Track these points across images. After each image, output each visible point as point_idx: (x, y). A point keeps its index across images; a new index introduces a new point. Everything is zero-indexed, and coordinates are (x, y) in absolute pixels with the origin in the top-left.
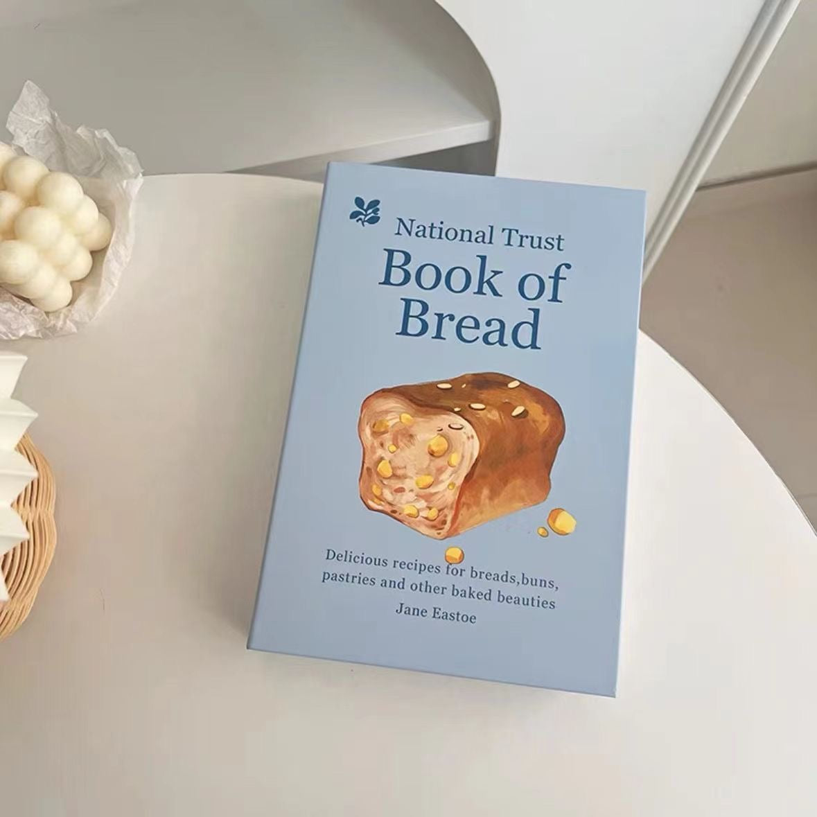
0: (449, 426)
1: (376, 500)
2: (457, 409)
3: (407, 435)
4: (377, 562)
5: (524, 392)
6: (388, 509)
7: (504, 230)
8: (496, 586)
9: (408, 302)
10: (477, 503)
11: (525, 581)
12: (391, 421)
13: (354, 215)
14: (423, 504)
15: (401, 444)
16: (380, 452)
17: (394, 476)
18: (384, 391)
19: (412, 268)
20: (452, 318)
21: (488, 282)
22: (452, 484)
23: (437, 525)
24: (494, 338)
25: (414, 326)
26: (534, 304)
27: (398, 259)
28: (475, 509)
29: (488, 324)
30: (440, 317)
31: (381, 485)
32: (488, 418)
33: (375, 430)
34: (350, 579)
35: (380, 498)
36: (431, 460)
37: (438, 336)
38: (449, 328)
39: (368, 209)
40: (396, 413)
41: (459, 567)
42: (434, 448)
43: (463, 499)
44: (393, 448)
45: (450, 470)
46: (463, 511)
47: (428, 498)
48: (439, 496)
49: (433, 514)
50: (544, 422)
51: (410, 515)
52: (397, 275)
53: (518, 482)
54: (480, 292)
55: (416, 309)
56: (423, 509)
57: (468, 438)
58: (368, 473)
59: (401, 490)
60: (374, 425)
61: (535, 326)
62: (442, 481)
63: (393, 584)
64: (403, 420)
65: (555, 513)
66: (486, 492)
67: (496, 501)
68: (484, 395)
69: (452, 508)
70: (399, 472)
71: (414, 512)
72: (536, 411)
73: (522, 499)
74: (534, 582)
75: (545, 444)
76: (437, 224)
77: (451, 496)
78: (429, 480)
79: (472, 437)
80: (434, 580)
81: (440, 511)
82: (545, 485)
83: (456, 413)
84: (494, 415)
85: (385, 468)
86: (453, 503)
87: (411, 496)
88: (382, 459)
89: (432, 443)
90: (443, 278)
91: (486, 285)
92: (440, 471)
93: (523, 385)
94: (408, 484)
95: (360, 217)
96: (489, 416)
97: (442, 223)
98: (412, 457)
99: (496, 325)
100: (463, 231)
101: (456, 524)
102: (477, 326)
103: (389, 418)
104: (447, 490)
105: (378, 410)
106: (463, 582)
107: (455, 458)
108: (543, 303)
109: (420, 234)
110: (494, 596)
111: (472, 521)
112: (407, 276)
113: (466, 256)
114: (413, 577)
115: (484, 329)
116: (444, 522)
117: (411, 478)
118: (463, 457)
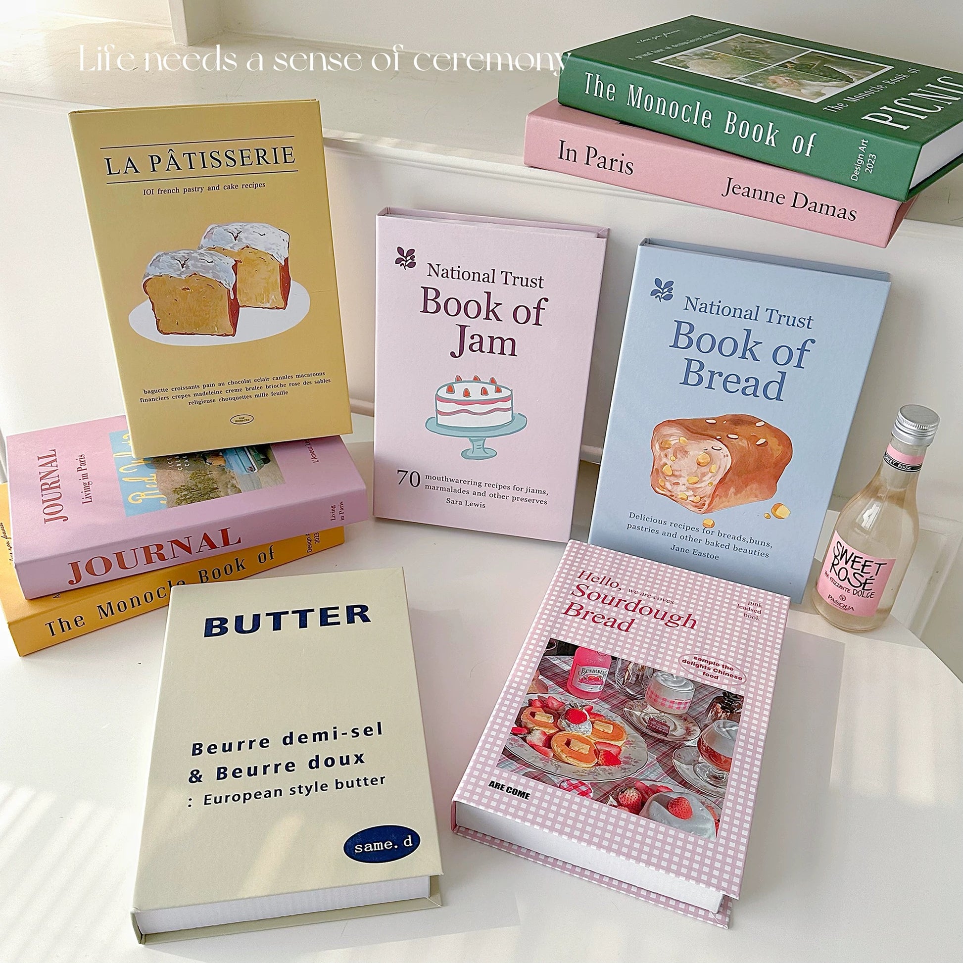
0: (712, 448)
1: (660, 488)
2: (718, 437)
3: (683, 451)
4: (660, 522)
5: (767, 430)
6: (668, 494)
7: (767, 309)
8: (733, 542)
9: (690, 361)
10: (726, 495)
11: (752, 541)
12: (673, 441)
13: (654, 293)
14: (691, 493)
15: (678, 456)
16: (664, 460)
17: (673, 475)
18: (669, 421)
19: (694, 336)
20: (721, 375)
21: (750, 350)
22: (711, 483)
23: (699, 506)
24: (749, 391)
25: (693, 378)
26: (783, 369)
27: (685, 329)
28: (724, 499)
29: (747, 380)
30: (712, 373)
31: (664, 479)
32: (739, 445)
33: (662, 446)
34: (644, 529)
35: (663, 487)
36: (698, 468)
37: (710, 387)
38: (718, 381)
39: (665, 288)
40: (676, 437)
41: (711, 530)
42: (701, 461)
43: (717, 493)
44: (673, 458)
45: (710, 474)
46: (717, 499)
47: (694, 490)
48: (701, 490)
49: (697, 499)
50: (779, 450)
51: (682, 498)
52: (683, 341)
53: (755, 486)
54: (743, 357)
55: (695, 366)
56: (691, 496)
57: (724, 456)
58: (656, 472)
59: (678, 484)
60: (661, 443)
61: (781, 384)
62: (704, 481)
63: (669, 534)
64: (681, 442)
65: (776, 507)
66: (732, 490)
67: (739, 495)
68: (738, 429)
69: (709, 497)
70: (676, 473)
71: (685, 497)
72: (773, 443)
73: (756, 496)
74: (757, 543)
75: (776, 464)
76: (716, 303)
77: (709, 490)
78: (696, 479)
79: (727, 456)
80: (695, 535)
81: (701, 498)
82: (773, 490)
83: (717, 439)
84: (744, 443)
85: (667, 470)
86: (710, 494)
87: (683, 488)
88: (666, 464)
89: (699, 457)
90: (717, 345)
91: (748, 352)
92: (704, 475)
93: (766, 425)
94: (682, 481)
95: (658, 294)
96: (740, 443)
97: (720, 302)
98: (686, 465)
99: (752, 382)
100: (735, 309)
101: (711, 507)
102: (738, 382)
103: (671, 439)
104: (707, 485)
105: (665, 433)
106: (713, 538)
107: (714, 468)
108: (789, 369)
109: (703, 310)
110: (732, 547)
111: (721, 506)
112: (691, 341)
113: (735, 328)
114: (681, 532)
115: (743, 384)
116: (704, 505)
117: (684, 477)
118: (720, 467)
